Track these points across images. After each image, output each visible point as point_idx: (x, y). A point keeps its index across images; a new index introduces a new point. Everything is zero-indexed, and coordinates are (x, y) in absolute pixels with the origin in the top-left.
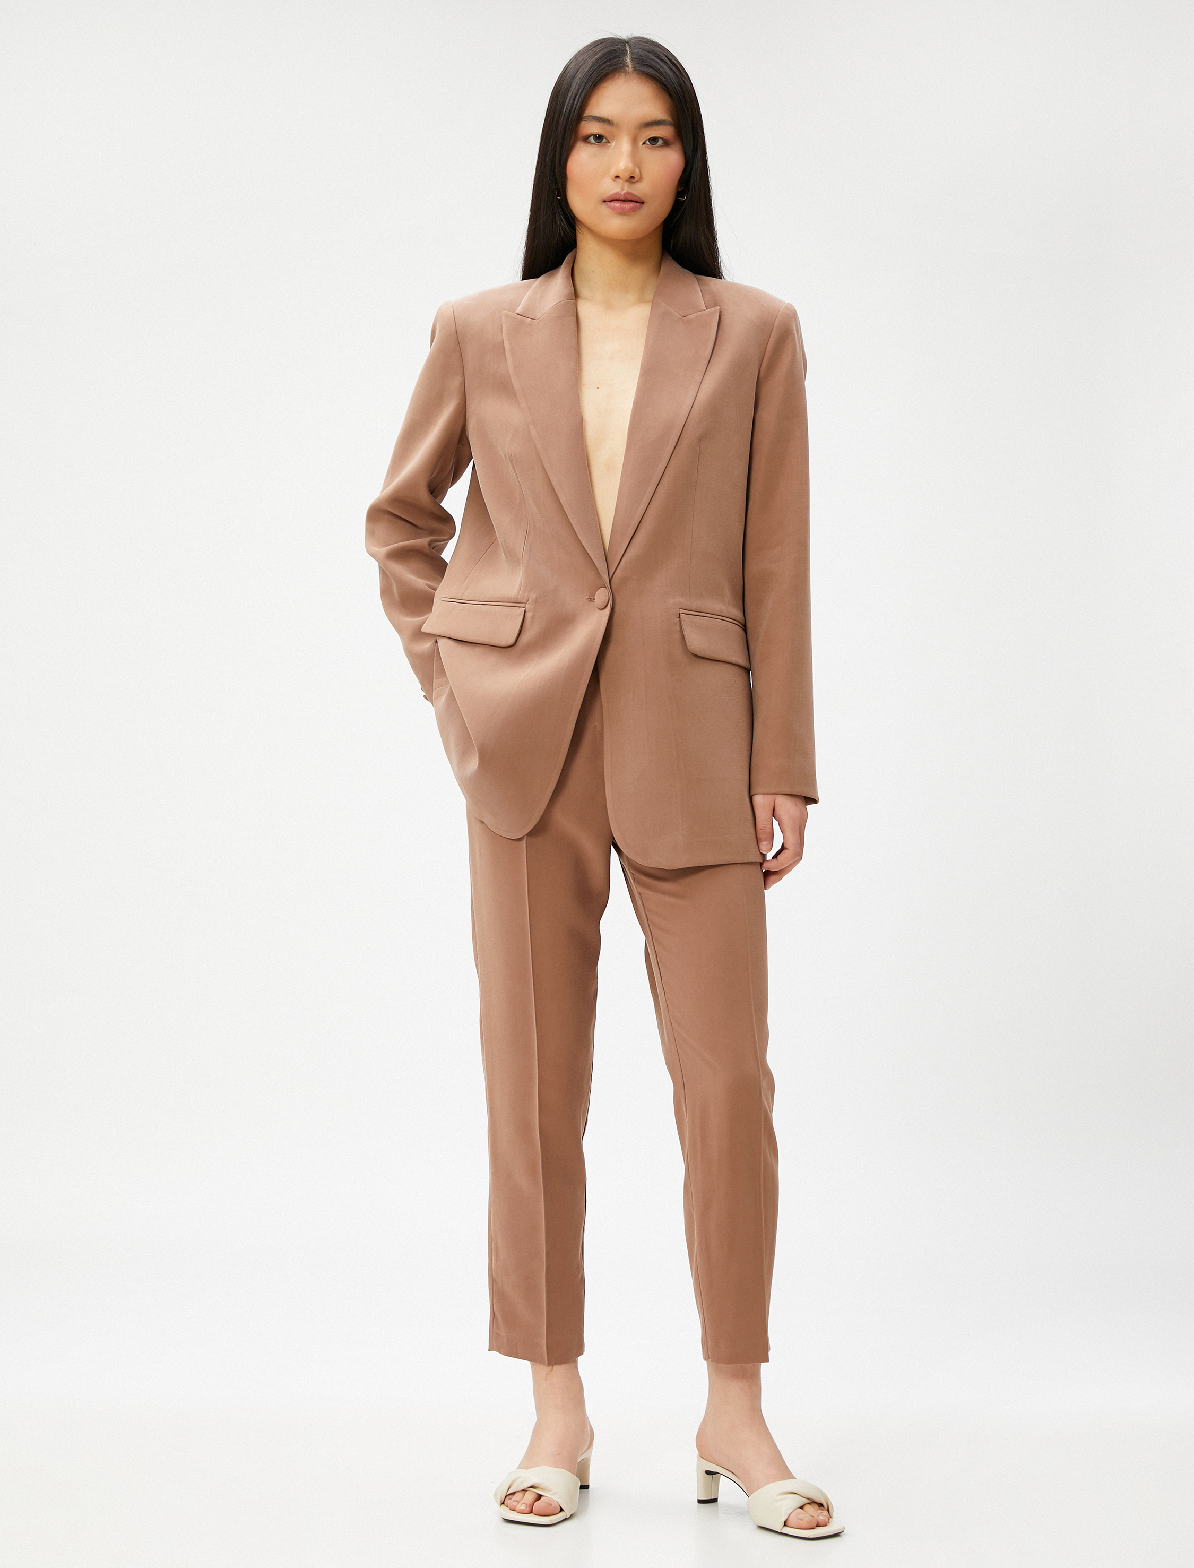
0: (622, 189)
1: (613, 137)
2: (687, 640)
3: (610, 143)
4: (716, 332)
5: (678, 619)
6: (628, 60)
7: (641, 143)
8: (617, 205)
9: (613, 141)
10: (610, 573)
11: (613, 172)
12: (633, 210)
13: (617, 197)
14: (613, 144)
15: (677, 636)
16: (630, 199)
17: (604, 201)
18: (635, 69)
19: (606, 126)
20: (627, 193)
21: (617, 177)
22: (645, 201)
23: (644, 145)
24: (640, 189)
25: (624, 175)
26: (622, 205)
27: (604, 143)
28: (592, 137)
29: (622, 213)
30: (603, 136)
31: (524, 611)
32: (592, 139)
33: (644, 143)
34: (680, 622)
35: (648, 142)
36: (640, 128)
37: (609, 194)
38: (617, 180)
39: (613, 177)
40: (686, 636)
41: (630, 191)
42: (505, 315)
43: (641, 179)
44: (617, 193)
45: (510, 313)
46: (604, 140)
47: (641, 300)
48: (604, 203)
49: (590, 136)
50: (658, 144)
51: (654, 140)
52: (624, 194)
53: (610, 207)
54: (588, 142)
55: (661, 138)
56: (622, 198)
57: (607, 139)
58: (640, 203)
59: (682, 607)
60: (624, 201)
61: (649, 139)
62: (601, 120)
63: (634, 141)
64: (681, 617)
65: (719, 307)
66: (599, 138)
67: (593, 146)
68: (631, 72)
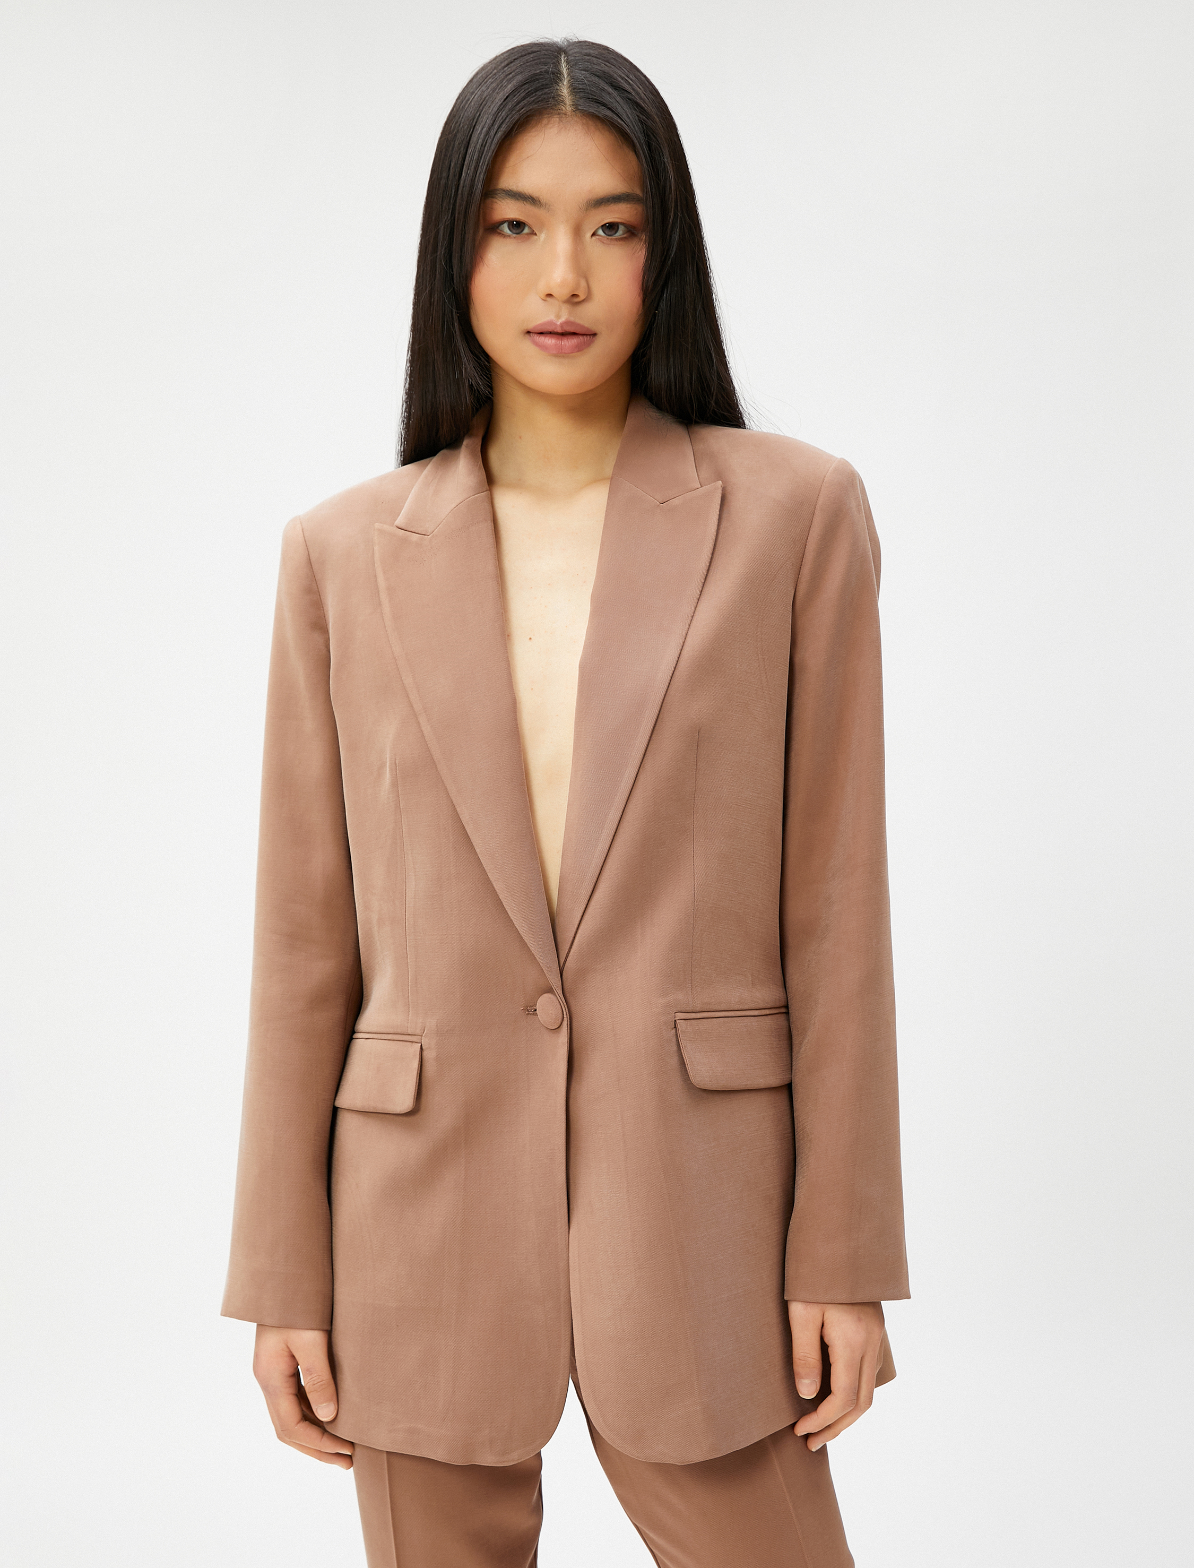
0: (558, 317)
1: (542, 225)
2: (689, 1067)
3: (536, 234)
4: (716, 526)
5: (674, 1030)
6: (564, 90)
7: (589, 234)
8: (549, 341)
9: (541, 231)
10: (560, 957)
11: (543, 288)
12: (580, 349)
13: (550, 329)
14: (542, 236)
15: (674, 1061)
16: (572, 331)
17: (529, 332)
18: (576, 107)
19: (529, 207)
20: (567, 323)
21: (550, 295)
22: (598, 332)
23: (594, 238)
24: (588, 316)
25: (565, 293)
26: (559, 342)
27: (527, 234)
28: (505, 226)
29: (560, 354)
30: (524, 224)
31: (419, 1050)
32: (505, 228)
33: (594, 234)
34: (677, 1035)
35: (601, 232)
36: (587, 209)
37: (538, 323)
38: (548, 299)
39: (543, 297)
40: (687, 1061)
41: (572, 319)
42: (379, 530)
43: (589, 297)
44: (551, 323)
45: (387, 527)
46: (526, 230)
47: (596, 480)
48: (527, 336)
49: (503, 222)
50: (618, 234)
51: (610, 228)
52: (562, 325)
53: (537, 344)
54: (500, 234)
55: (623, 224)
56: (559, 330)
57: (530, 228)
58: (590, 335)
59: (679, 1010)
60: (564, 334)
61: (602, 226)
62: (520, 197)
63: (577, 232)
64: (679, 1026)
65: (721, 482)
66: (517, 226)
67: (508, 240)
68: (569, 113)
